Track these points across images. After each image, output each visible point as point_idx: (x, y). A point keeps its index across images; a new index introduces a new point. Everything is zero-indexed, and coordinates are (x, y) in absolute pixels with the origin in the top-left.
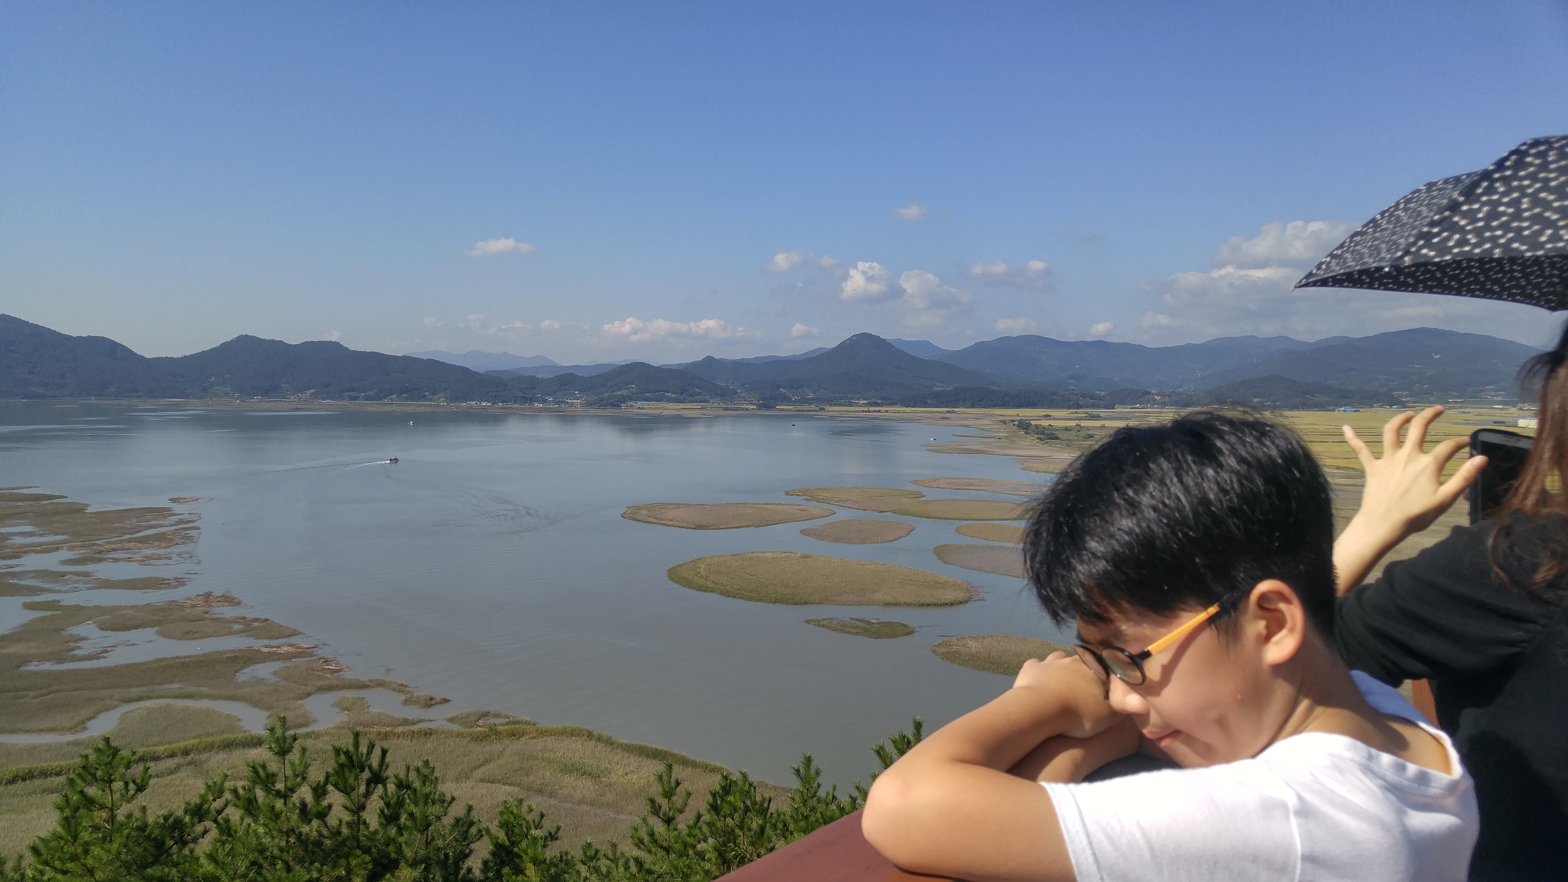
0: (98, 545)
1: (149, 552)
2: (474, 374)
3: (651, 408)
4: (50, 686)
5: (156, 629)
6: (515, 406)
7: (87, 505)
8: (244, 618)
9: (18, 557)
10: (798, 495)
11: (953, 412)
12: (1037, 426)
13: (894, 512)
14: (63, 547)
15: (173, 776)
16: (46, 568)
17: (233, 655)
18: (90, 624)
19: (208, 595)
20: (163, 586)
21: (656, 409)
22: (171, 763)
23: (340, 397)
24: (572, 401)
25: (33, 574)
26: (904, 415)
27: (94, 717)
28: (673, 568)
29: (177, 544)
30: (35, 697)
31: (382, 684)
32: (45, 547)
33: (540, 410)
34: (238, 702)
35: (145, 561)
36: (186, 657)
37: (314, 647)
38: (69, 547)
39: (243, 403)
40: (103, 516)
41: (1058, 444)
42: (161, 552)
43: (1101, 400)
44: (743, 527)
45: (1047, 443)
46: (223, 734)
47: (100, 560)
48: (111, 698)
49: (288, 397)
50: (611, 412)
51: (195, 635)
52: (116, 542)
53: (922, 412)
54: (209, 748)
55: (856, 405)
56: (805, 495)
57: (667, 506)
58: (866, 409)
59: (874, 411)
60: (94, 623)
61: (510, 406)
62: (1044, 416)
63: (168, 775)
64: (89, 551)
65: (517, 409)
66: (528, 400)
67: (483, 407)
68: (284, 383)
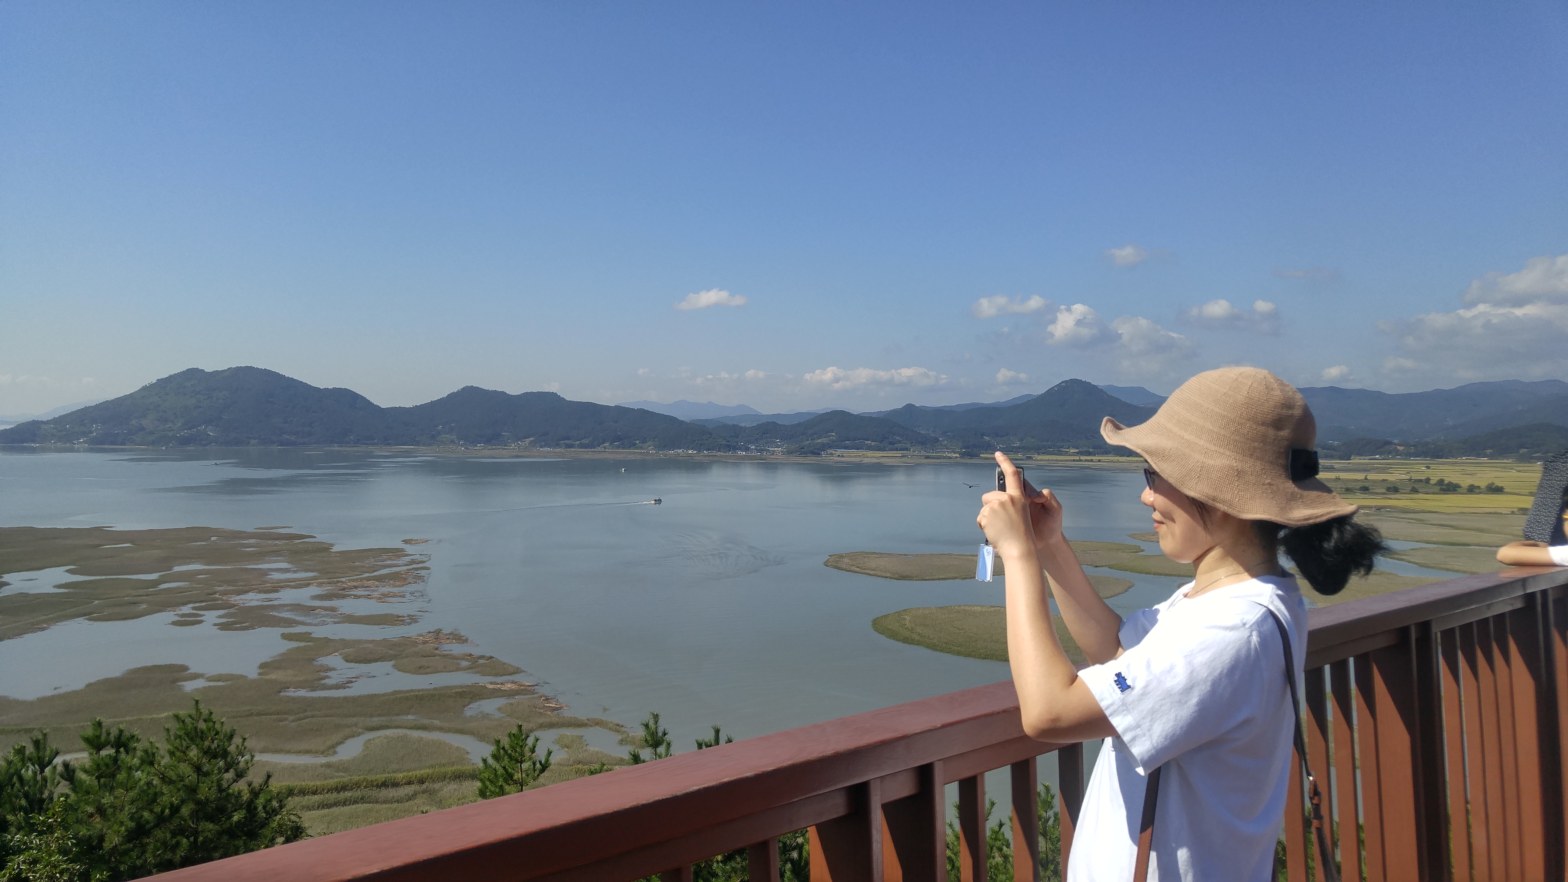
0: (342, 582)
1: (385, 590)
2: (682, 422)
3: (851, 456)
4: (305, 711)
5: (392, 662)
6: (719, 453)
7: (332, 545)
8: (471, 655)
9: (277, 591)
13: (1110, 567)
14: (313, 583)
15: (410, 803)
16: (299, 603)
17: (461, 690)
18: (337, 655)
19: (438, 632)
20: (398, 622)
21: (856, 456)
22: (409, 790)
23: (557, 445)
24: (773, 449)
25: (289, 608)
26: (1119, 465)
27: (342, 743)
28: (877, 618)
29: (410, 583)
30: (293, 721)
31: (599, 723)
32: (298, 582)
33: (743, 458)
34: (467, 736)
35: (383, 598)
36: (419, 691)
37: (536, 685)
38: (317, 583)
39: (467, 451)
40: (345, 555)
42: (396, 590)
43: (1335, 450)
44: (948, 579)
46: (453, 765)
47: (344, 597)
48: (356, 725)
49: (509, 445)
50: (811, 459)
51: (427, 670)
52: (356, 580)
54: (443, 778)
55: (1067, 454)
57: (869, 556)
58: (1077, 458)
59: (1086, 460)
60: (340, 655)
61: (715, 454)
63: (407, 801)
64: (334, 587)
65: (721, 456)
66: (731, 447)
67: (689, 455)
68: (506, 432)
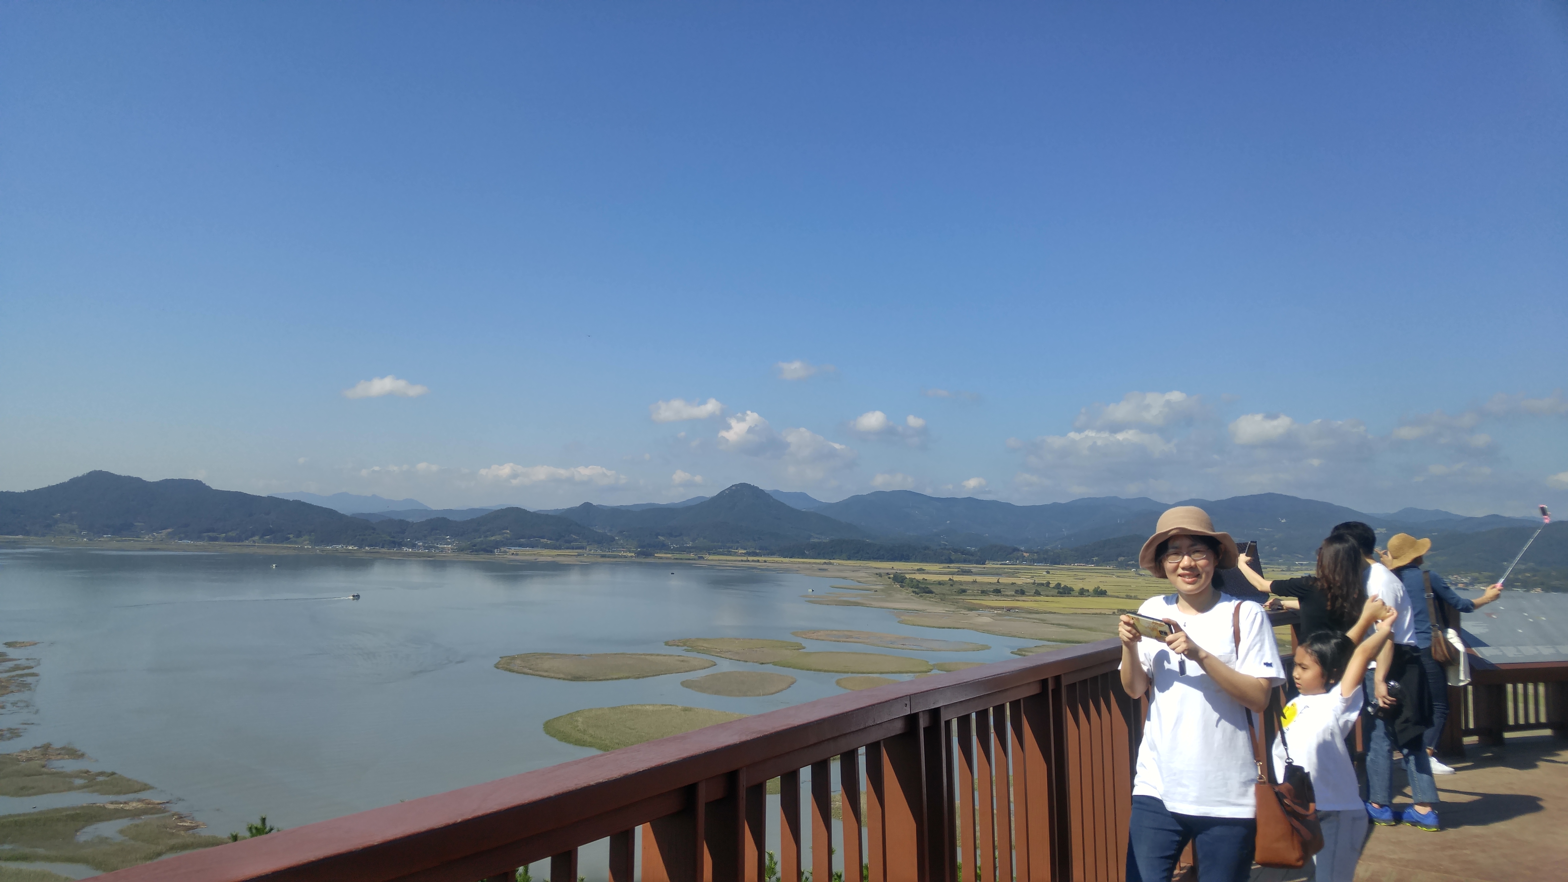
2: (345, 515)
3: (526, 554)
6: (383, 550)
8: (87, 772)
10: (678, 646)
11: (830, 564)
12: (912, 580)
13: (775, 664)
17: (73, 812)
19: (47, 747)
21: (530, 555)
23: (200, 538)
24: (442, 546)
26: (782, 566)
28: (550, 721)
29: (12, 692)
33: (409, 555)
34: (78, 864)
36: (19, 815)
37: (167, 803)
39: (90, 542)
41: (932, 598)
43: (972, 555)
44: (621, 678)
45: (921, 596)
49: (142, 536)
50: (483, 557)
51: (31, 792)
53: (799, 563)
55: (735, 554)
56: (685, 645)
57: (539, 657)
58: (744, 558)
59: (753, 561)
61: (377, 550)
62: (918, 570)
65: (385, 553)
66: (397, 544)
67: (348, 551)
68: (139, 522)
